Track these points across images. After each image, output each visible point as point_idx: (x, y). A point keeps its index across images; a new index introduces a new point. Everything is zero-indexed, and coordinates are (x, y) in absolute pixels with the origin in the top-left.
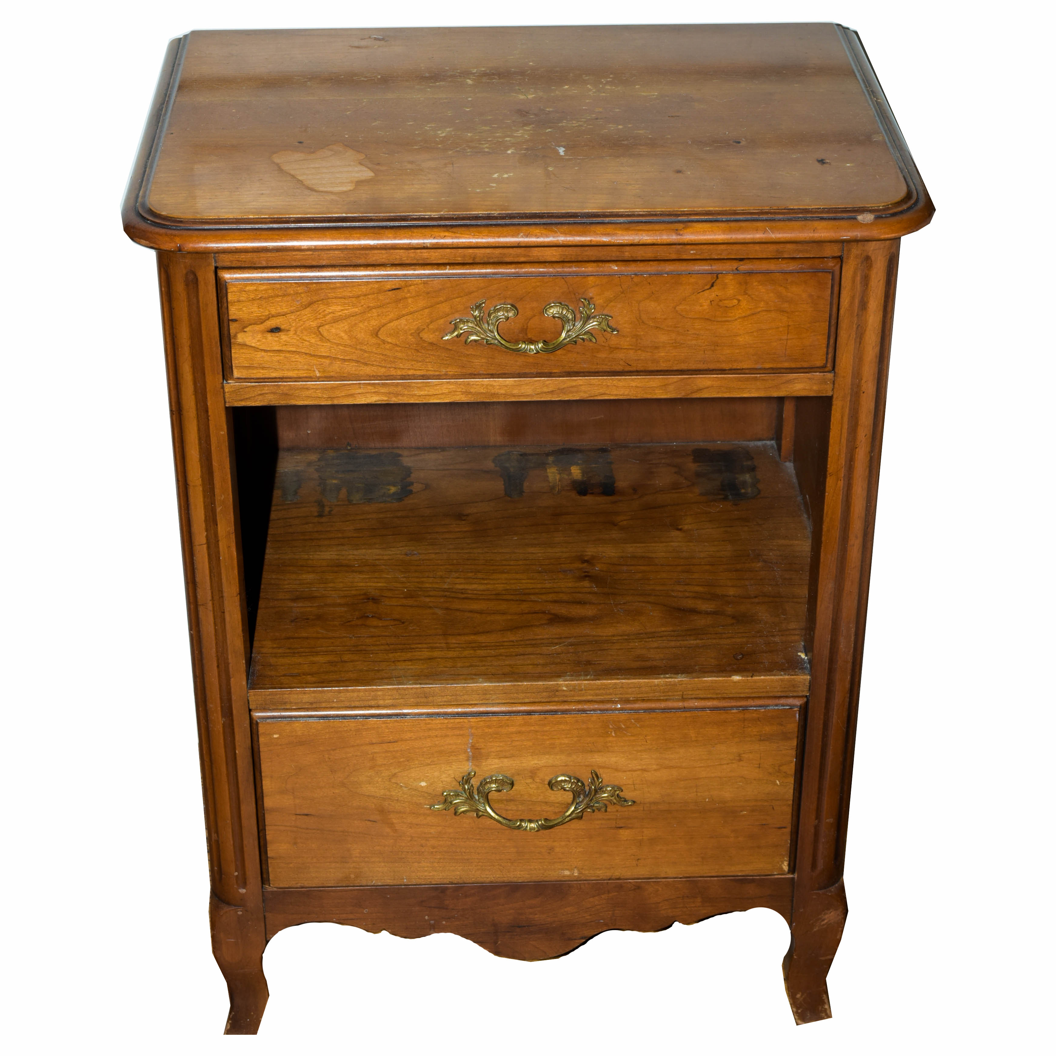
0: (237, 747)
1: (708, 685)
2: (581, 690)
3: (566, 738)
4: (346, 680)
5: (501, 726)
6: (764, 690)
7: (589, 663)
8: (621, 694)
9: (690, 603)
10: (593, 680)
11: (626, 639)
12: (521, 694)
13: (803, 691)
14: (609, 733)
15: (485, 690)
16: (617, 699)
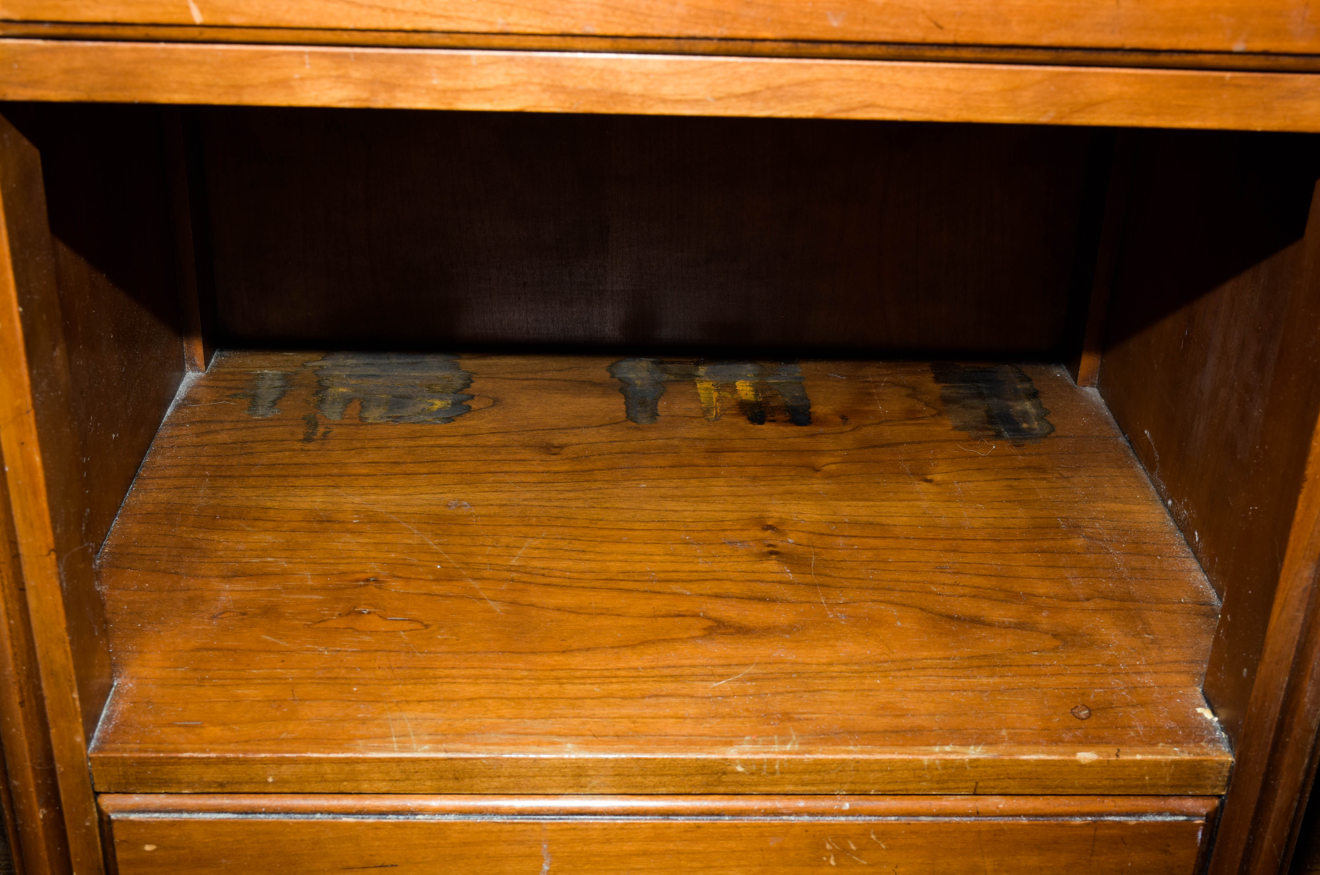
0: (74, 867)
1: (1028, 768)
2: (774, 773)
3: (738, 866)
4: (295, 739)
5: (608, 841)
6: (1139, 783)
7: (787, 717)
8: (852, 783)
9: (969, 607)
10: (798, 753)
11: (856, 672)
12: (652, 778)
13: (1215, 787)
14: (825, 858)
15: (578, 767)
16: (844, 793)
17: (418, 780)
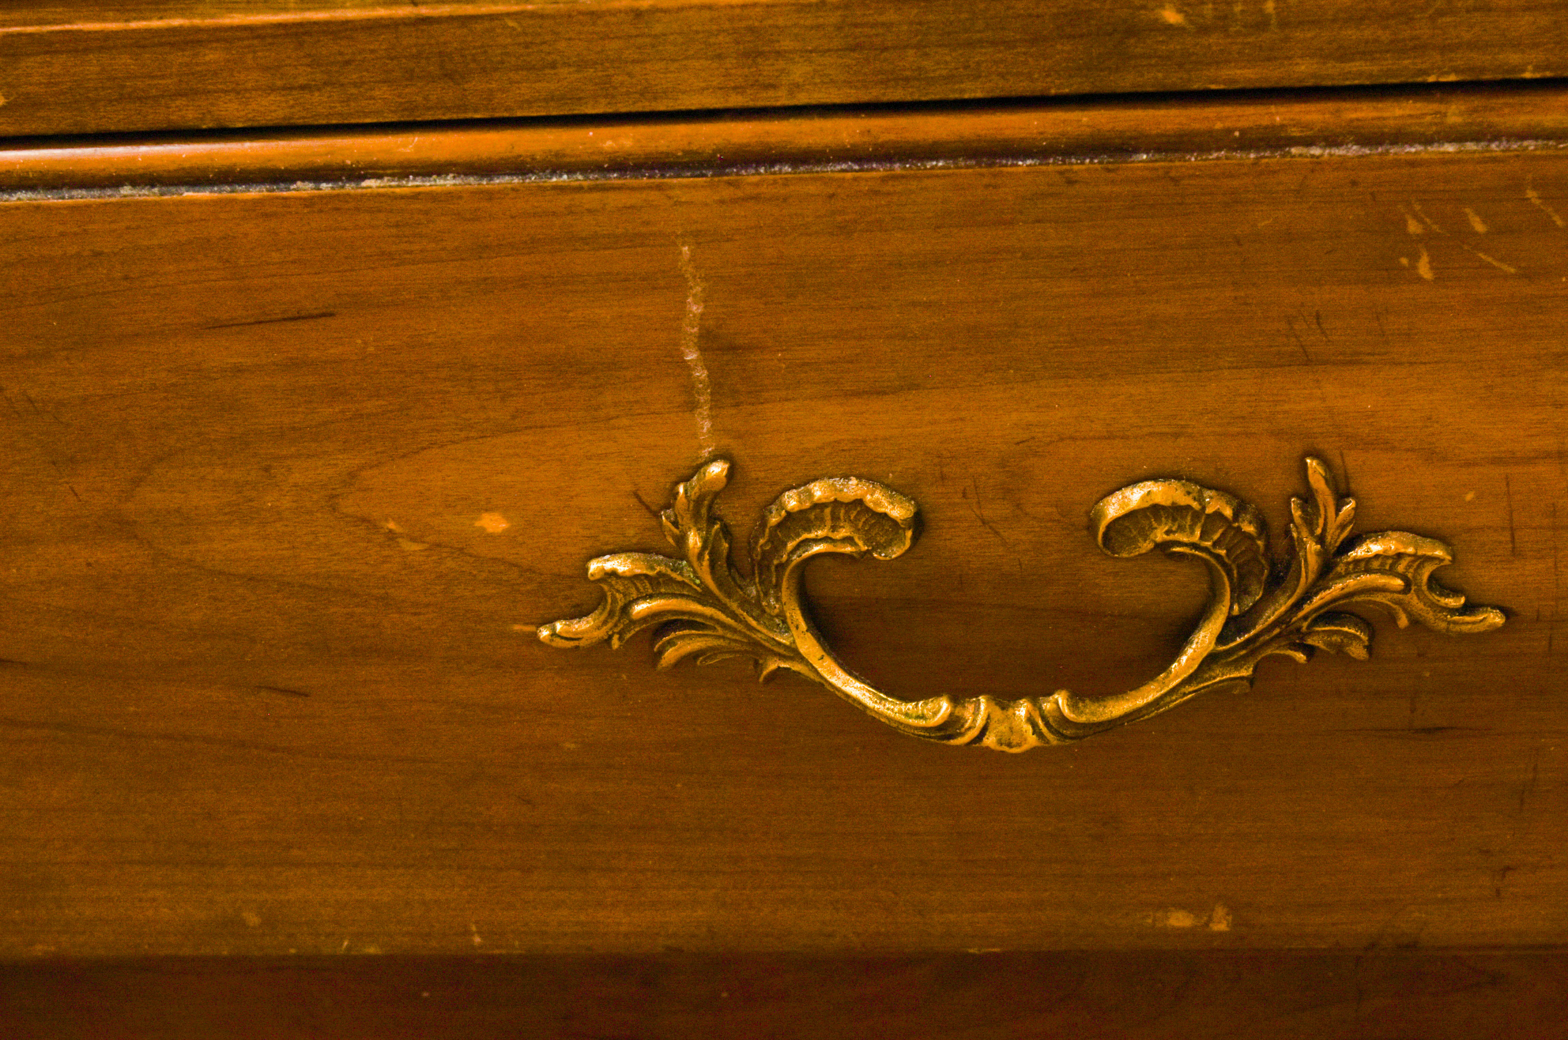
2: (1262, 26)
5: (844, 229)
8: (1473, 46)
14: (1404, 261)
15: (751, 30)
16: (1452, 78)
17: (355, 85)
